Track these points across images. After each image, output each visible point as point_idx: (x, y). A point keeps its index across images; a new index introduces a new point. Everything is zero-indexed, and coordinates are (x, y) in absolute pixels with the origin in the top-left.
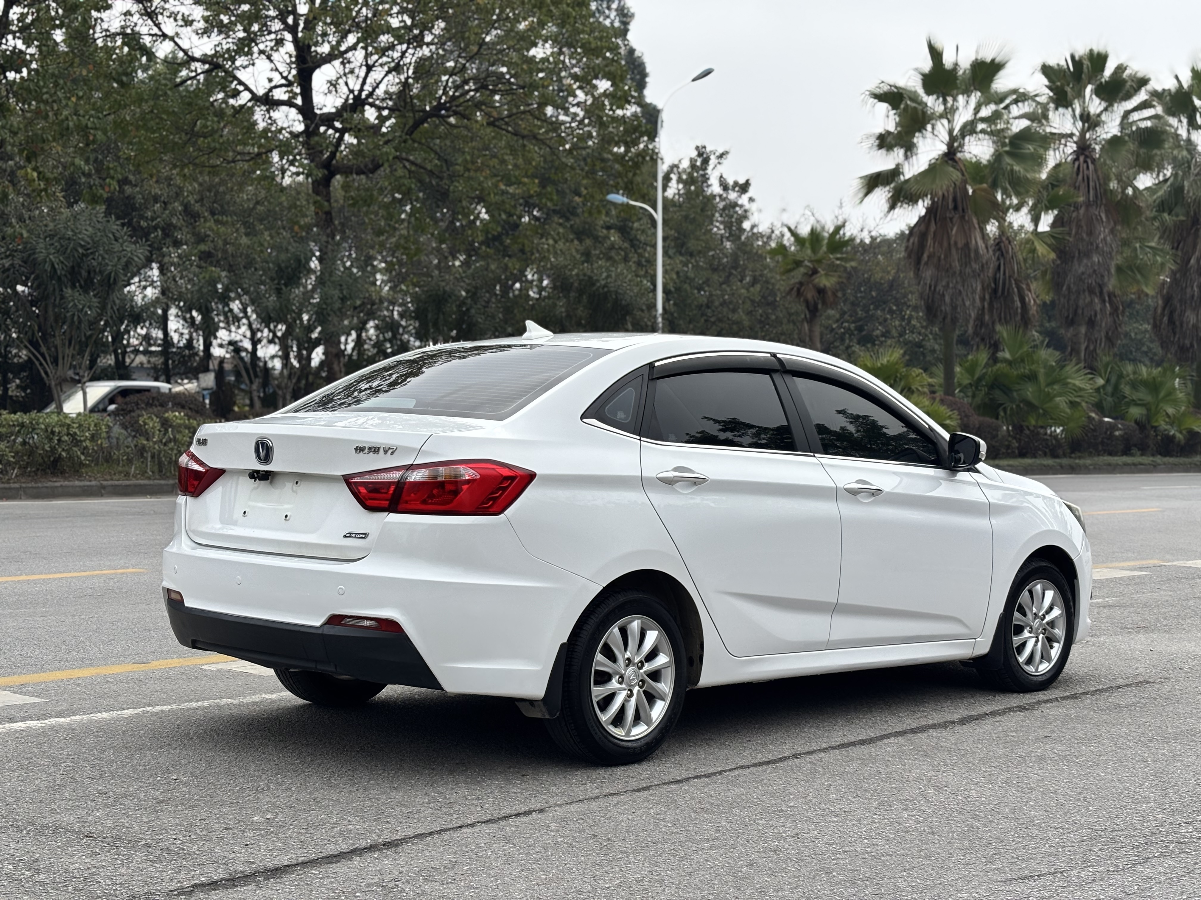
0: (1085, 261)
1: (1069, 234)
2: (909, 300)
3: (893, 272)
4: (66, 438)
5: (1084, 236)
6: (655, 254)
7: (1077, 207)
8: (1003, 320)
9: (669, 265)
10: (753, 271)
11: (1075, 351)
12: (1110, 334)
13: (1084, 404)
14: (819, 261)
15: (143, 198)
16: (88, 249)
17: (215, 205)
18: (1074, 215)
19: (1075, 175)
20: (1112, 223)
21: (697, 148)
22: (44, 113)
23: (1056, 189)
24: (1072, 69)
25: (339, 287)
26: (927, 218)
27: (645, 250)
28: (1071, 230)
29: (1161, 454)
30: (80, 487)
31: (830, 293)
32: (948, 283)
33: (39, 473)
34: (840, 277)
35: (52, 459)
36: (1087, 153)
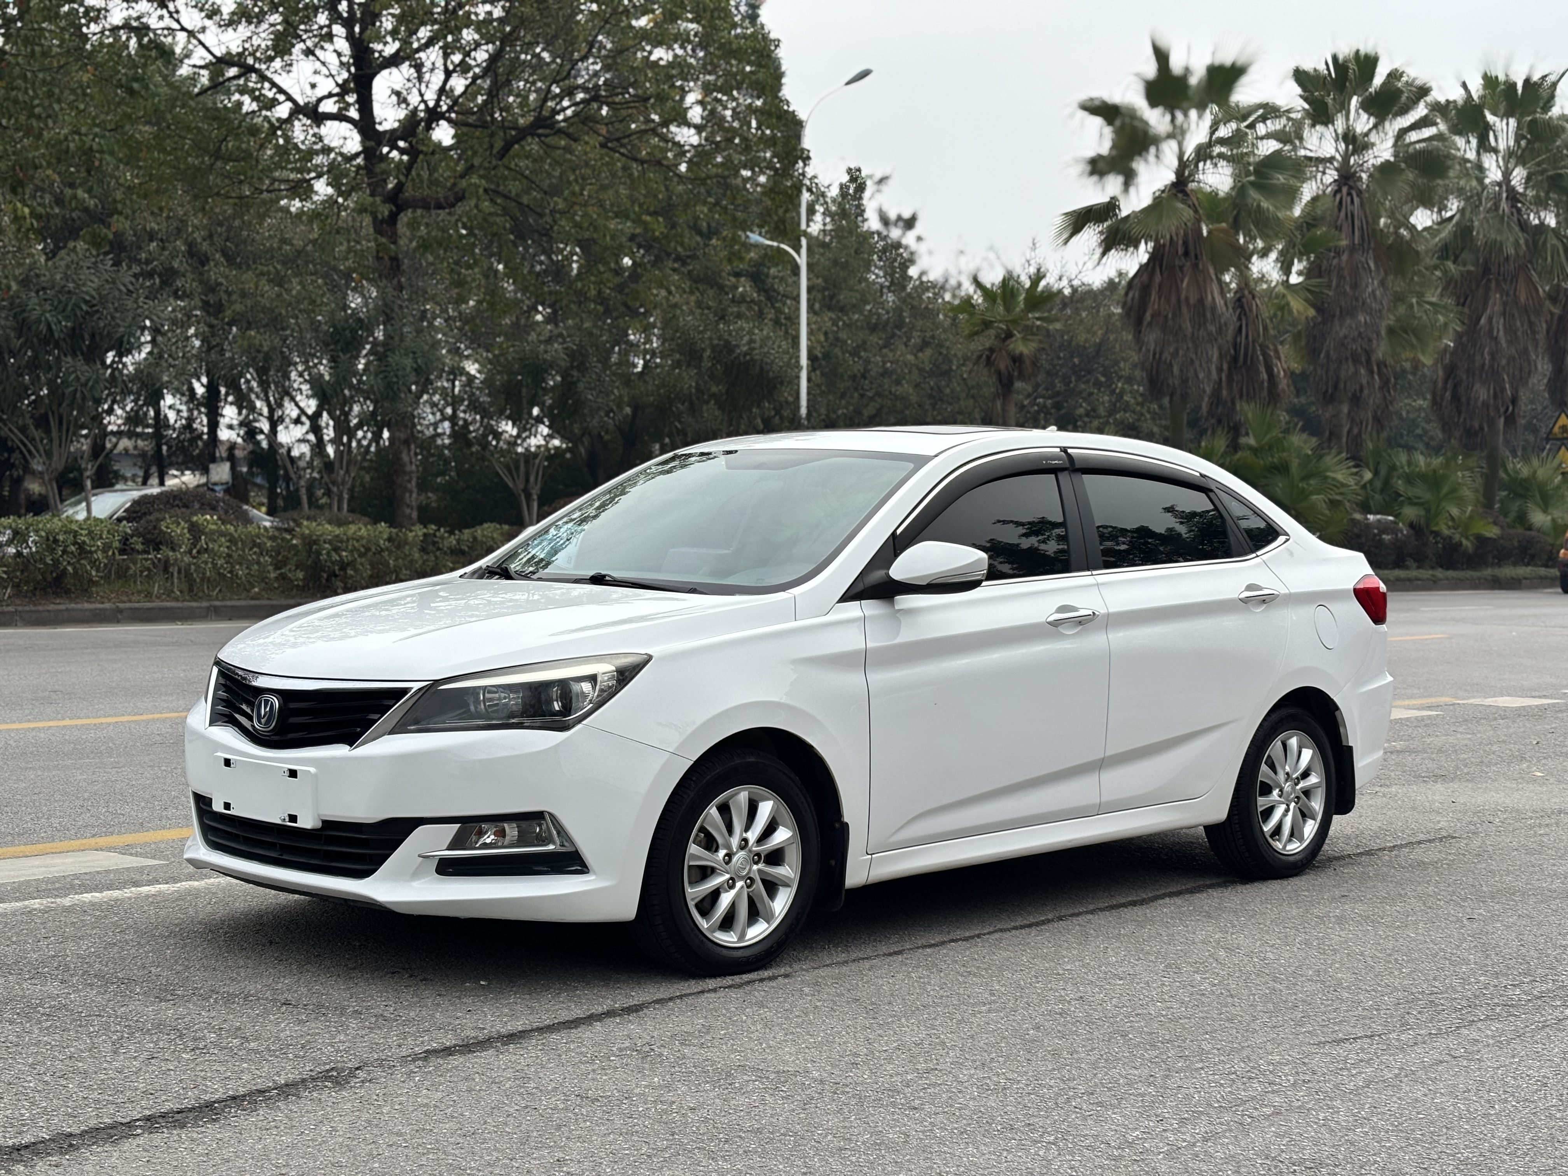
0: (1348, 321)
1: (1329, 286)
2: (1121, 370)
3: (1100, 332)
4: (73, 548)
5: (1348, 288)
6: (798, 309)
7: (1338, 253)
8: (1245, 397)
9: (815, 323)
10: (921, 331)
11: (1334, 435)
12: (1379, 413)
13: (1347, 504)
14: (1014, 322)
15: (135, 235)
16: (94, 306)
17: (228, 244)
18: (1335, 262)
19: (1336, 210)
20: (1382, 273)
21: (849, 171)
22: (37, 131)
23: (1313, 230)
24: (1333, 75)
25: (411, 355)
26: (1151, 265)
27: (784, 304)
28: (1331, 281)
29: (1442, 567)
30: (91, 610)
31: (1028, 362)
32: (1177, 350)
33: (37, 593)
34: (1040, 342)
35: (54, 575)
36: (1351, 183)
